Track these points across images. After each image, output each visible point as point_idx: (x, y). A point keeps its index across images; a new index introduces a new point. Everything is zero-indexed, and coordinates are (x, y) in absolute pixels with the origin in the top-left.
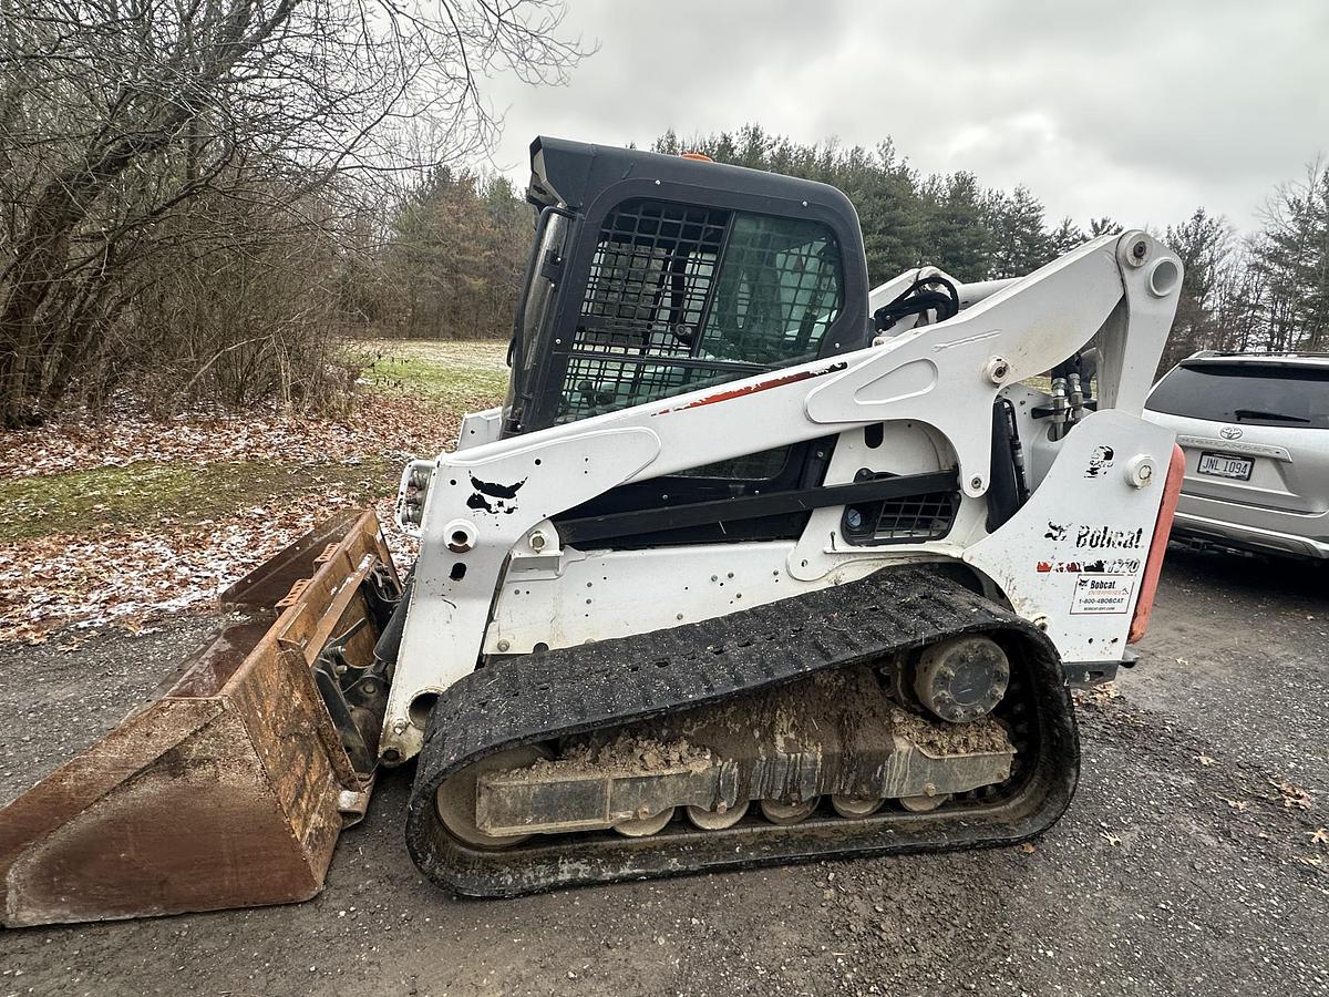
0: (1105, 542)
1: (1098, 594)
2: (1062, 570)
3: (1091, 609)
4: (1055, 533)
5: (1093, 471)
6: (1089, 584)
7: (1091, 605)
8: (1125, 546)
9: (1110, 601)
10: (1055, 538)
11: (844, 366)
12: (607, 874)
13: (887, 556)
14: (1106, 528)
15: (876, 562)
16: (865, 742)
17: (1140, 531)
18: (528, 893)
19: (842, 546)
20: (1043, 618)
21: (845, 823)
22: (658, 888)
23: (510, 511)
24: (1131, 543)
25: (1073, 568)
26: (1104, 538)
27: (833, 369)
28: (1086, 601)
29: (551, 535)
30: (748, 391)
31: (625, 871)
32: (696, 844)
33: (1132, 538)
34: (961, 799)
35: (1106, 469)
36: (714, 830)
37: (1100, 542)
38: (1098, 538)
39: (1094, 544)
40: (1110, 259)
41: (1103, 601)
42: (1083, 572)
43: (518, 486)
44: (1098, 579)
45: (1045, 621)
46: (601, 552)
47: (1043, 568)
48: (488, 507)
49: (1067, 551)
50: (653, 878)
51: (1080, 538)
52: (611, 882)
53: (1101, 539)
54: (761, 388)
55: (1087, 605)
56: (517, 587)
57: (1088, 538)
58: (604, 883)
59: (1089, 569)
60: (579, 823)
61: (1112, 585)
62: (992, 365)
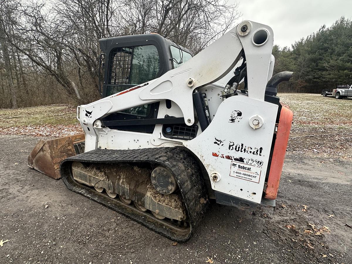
0: (243, 150)
1: (242, 171)
2: (223, 157)
3: (239, 176)
4: (218, 143)
5: (233, 120)
6: (237, 166)
7: (239, 175)
8: (253, 153)
9: (249, 176)
10: (218, 144)
11: (148, 84)
12: (85, 195)
13: (176, 142)
14: (242, 145)
15: (174, 144)
16: (140, 190)
17: (261, 149)
18: (75, 192)
19: (163, 137)
20: (216, 174)
21: (137, 210)
22: (91, 202)
23: (91, 117)
24: (257, 153)
25: (228, 157)
26: (242, 148)
27: (145, 85)
28: (237, 173)
29: (99, 123)
30: (127, 92)
31: (88, 196)
32: (105, 198)
33: (257, 151)
34: (166, 220)
35: (239, 120)
36: (111, 197)
37: (240, 149)
38: (239, 148)
39: (237, 150)
40: (234, 35)
41: (245, 175)
42: (234, 160)
43: (92, 112)
44: (242, 165)
45: (216, 175)
46: (114, 130)
47: (215, 155)
48: (88, 116)
49: (224, 150)
50: (92, 200)
51: (230, 146)
52: (86, 196)
53: (241, 148)
54: (130, 91)
55: (238, 174)
56: (102, 135)
57: (234, 147)
58: (84, 196)
59: (236, 159)
60: (85, 182)
61: (249, 169)
62: (188, 80)
